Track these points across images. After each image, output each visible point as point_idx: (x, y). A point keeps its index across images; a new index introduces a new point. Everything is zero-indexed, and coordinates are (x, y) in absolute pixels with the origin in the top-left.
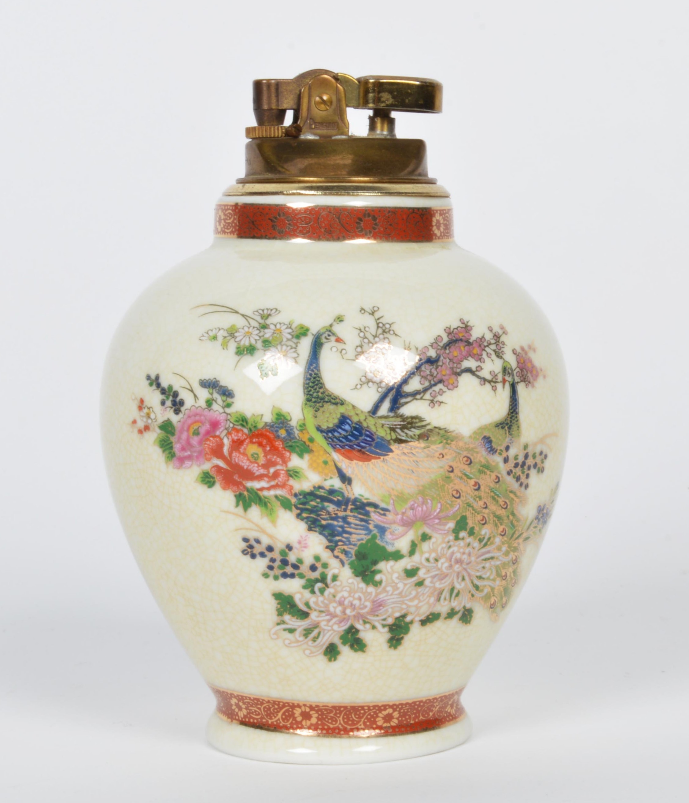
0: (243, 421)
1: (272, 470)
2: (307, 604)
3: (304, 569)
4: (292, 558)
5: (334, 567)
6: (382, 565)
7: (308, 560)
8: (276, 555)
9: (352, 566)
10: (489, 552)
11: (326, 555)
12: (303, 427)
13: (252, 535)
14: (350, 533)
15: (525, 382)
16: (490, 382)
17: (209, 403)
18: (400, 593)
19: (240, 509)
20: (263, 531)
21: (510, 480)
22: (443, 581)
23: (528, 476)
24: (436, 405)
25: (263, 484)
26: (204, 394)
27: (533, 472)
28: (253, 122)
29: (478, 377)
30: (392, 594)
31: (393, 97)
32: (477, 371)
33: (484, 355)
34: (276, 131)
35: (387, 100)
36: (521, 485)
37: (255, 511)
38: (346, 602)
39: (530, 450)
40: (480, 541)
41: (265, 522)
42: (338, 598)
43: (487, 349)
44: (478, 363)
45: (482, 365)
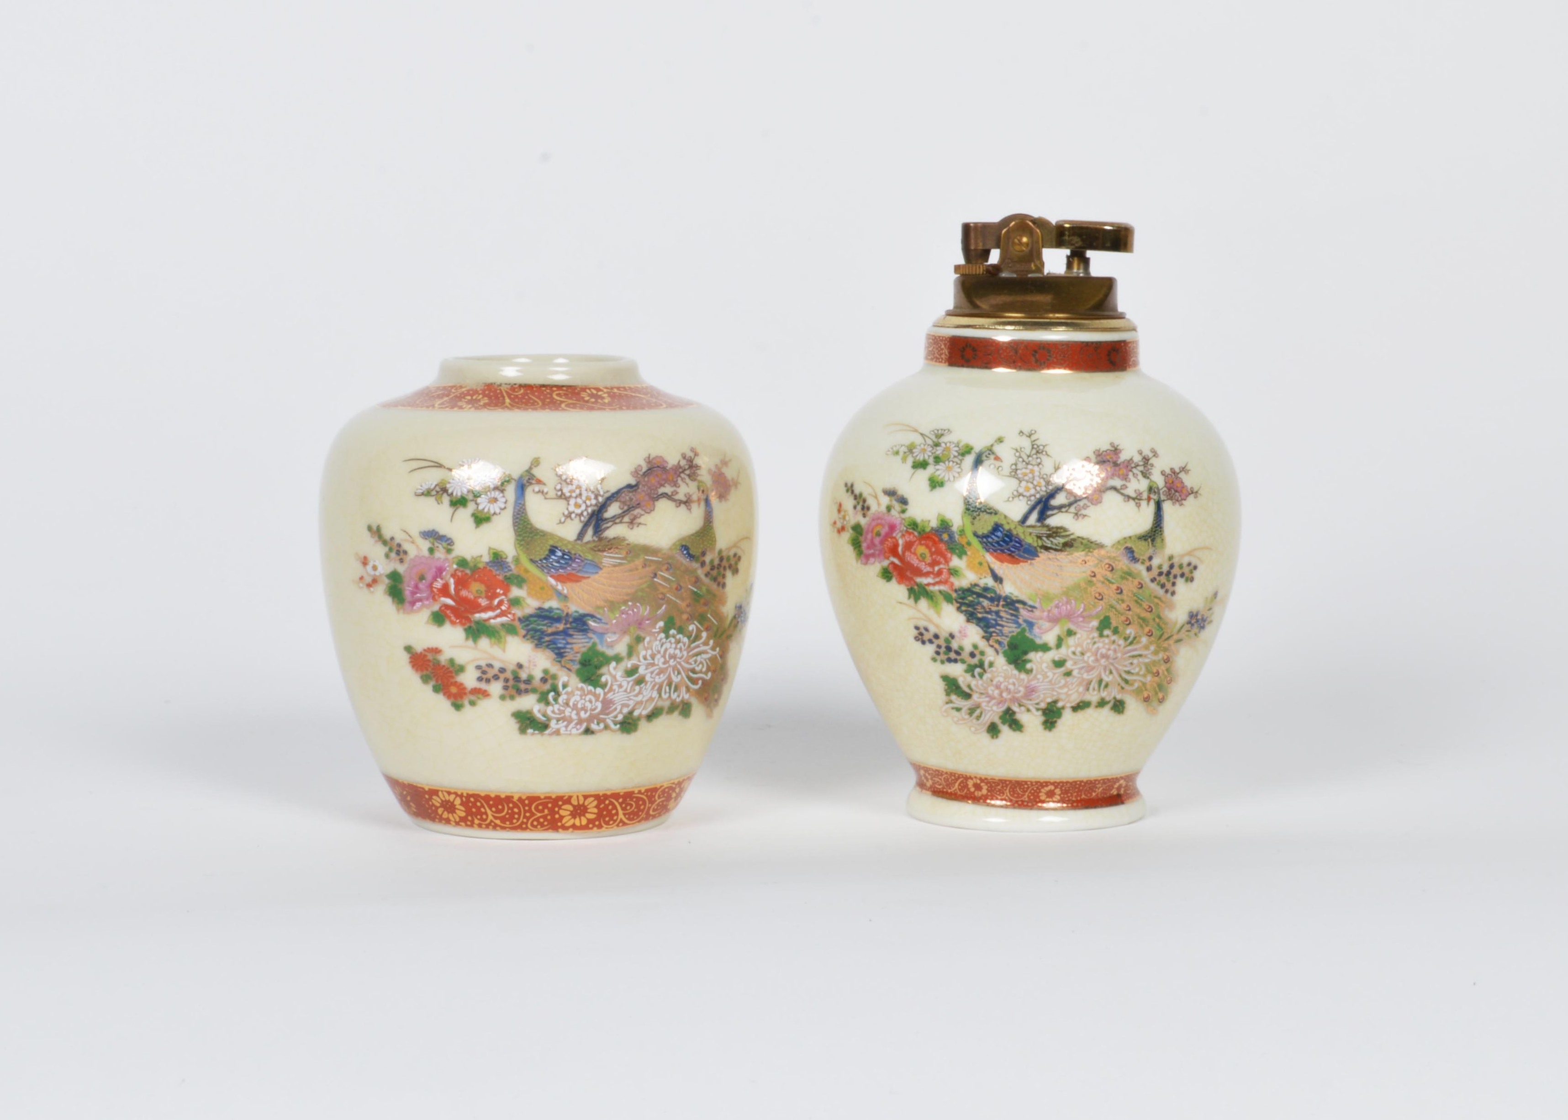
0: (914, 525)
1: (936, 569)
2: (969, 687)
3: (965, 655)
4: (955, 645)
5: (990, 655)
6: (1032, 655)
7: (968, 648)
8: (941, 642)
9: (1006, 654)
10: (1135, 650)
11: (983, 644)
12: (962, 532)
13: (922, 624)
14: (1002, 626)
15: (1172, 500)
16: (1134, 499)
17: (889, 508)
18: (1050, 681)
19: (912, 601)
20: (930, 621)
21: (1154, 586)
22: (1091, 673)
23: (1174, 584)
24: (1080, 518)
25: (929, 580)
26: (885, 500)
27: (1180, 582)
28: (961, 261)
29: (1122, 494)
30: (1042, 682)
31: (1082, 240)
32: (1121, 489)
33: (1131, 475)
34: (978, 268)
35: (1077, 242)
36: (1167, 591)
37: (923, 603)
38: (1002, 686)
39: (1176, 561)
40: (1126, 639)
41: (931, 613)
42: (994, 682)
43: (1134, 470)
44: (1124, 482)
45: (1128, 484)
